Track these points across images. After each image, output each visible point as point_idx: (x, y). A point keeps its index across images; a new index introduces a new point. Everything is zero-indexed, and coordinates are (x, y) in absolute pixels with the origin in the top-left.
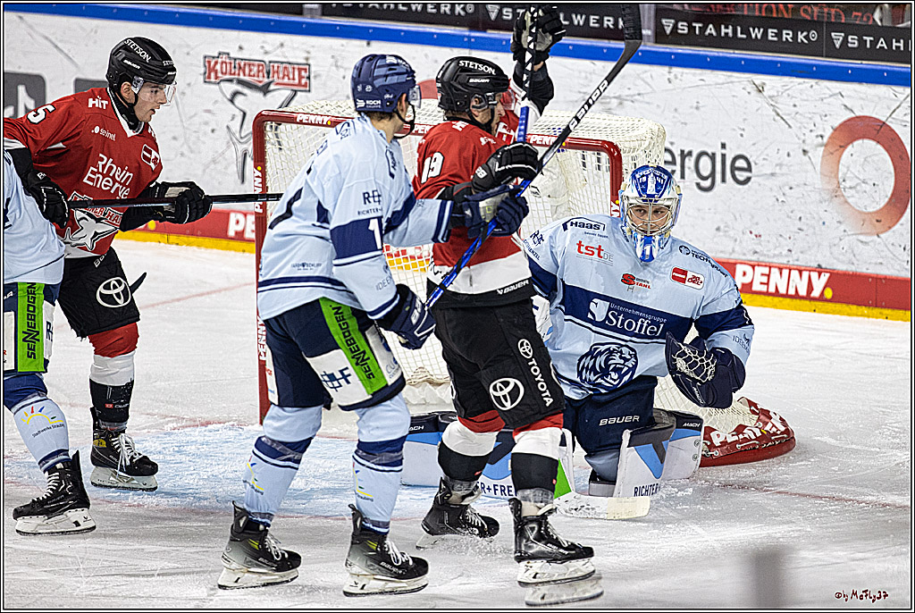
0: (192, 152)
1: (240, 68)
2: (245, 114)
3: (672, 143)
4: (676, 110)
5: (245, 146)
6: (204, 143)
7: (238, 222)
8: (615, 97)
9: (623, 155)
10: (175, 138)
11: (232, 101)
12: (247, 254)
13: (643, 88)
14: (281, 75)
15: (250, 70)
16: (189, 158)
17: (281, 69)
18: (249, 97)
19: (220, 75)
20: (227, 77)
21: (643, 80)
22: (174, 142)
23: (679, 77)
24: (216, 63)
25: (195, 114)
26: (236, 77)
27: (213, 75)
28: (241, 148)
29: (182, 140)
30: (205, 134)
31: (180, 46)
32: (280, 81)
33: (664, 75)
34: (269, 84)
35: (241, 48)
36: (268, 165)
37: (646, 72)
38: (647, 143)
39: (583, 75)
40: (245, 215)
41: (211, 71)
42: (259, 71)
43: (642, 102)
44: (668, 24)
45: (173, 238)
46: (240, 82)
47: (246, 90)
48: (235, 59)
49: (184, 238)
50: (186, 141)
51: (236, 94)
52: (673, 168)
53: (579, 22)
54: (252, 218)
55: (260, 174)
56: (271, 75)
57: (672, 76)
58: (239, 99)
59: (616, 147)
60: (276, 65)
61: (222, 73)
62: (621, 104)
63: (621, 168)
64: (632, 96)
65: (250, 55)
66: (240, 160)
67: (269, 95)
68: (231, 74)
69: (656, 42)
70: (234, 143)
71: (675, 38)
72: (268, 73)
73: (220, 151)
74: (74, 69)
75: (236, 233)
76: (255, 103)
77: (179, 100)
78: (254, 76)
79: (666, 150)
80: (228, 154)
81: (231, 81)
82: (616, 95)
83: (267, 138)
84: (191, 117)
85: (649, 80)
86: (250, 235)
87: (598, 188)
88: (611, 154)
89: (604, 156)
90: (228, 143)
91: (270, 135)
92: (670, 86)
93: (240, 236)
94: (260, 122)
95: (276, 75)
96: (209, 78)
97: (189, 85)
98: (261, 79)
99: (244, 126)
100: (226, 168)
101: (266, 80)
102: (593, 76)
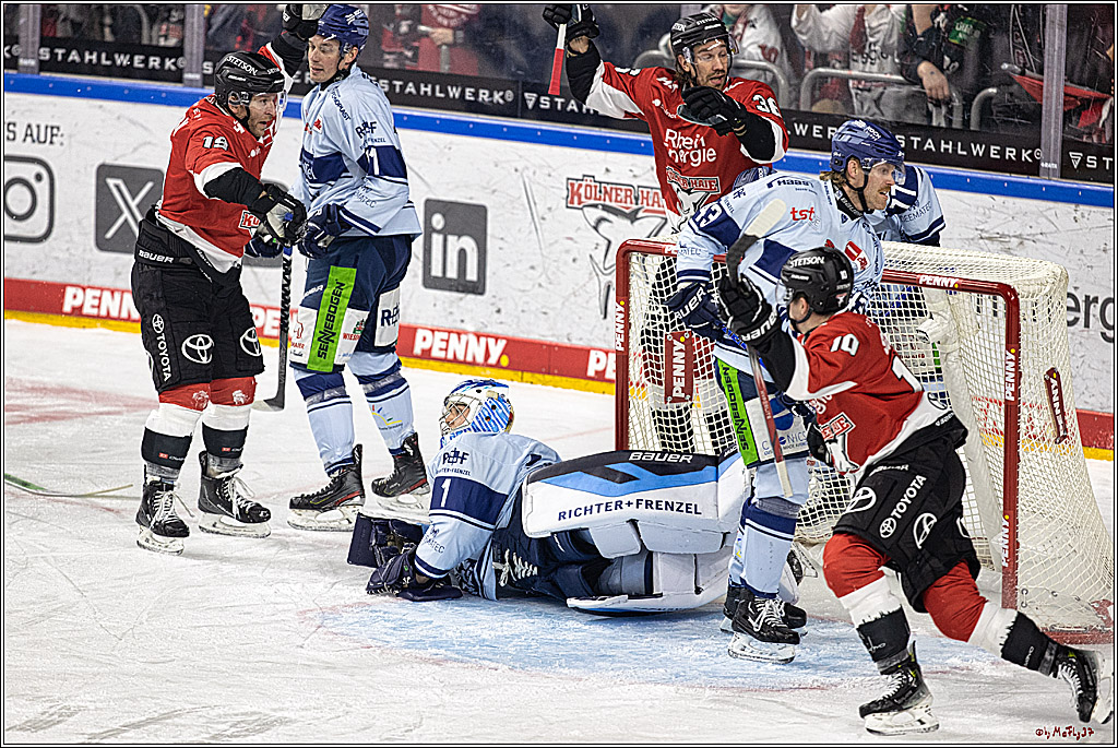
0: (550, 283)
1: (606, 192)
2: (610, 242)
3: (1076, 288)
4: (1082, 252)
5: (609, 278)
6: (563, 273)
7: (598, 361)
8: (1015, 236)
9: (1021, 300)
10: (532, 268)
11: (596, 228)
12: (606, 396)
13: (1045, 226)
14: (650, 202)
15: (617, 195)
16: (547, 289)
17: (651, 195)
18: (615, 224)
19: (583, 199)
20: (592, 202)
21: (1047, 218)
22: (532, 271)
23: (1086, 215)
24: (580, 186)
25: (556, 242)
26: (602, 202)
27: (576, 198)
28: (604, 280)
29: (540, 270)
30: (566, 263)
31: (541, 167)
32: (650, 208)
33: (1069, 213)
34: (637, 211)
35: (607, 170)
36: (632, 299)
37: (1050, 209)
38: (1048, 289)
39: (981, 210)
40: (607, 353)
41: (573, 197)
42: (626, 196)
43: (1044, 242)
44: (1076, 157)
45: (527, 375)
46: (605, 208)
47: (611, 217)
48: (600, 183)
49: (540, 376)
50: (545, 270)
51: (601, 220)
52: (1077, 315)
53: (978, 153)
54: (613, 357)
55: (623, 310)
56: (640, 202)
57: (1078, 215)
58: (603, 227)
59: (1013, 291)
60: (645, 190)
61: (586, 197)
62: (1021, 243)
63: (1019, 314)
64: (1034, 235)
65: (618, 179)
66: (603, 293)
67: (636, 223)
68: (595, 199)
69: (1062, 177)
70: (597, 275)
71: (1083, 173)
72: (637, 199)
73: (581, 284)
74: (426, 189)
75: (597, 372)
76: (621, 231)
77: (538, 227)
78: (621, 201)
79: (1069, 295)
80: (589, 287)
81: (595, 206)
82: (1018, 233)
83: (632, 270)
84: (551, 245)
85: (1053, 219)
86: (611, 375)
87: (991, 336)
88: (1007, 299)
89: (1001, 300)
90: (591, 274)
91: (635, 266)
92: (1076, 226)
93: (600, 376)
94: (625, 252)
95: (645, 201)
96: (572, 202)
97: (550, 209)
98: (629, 205)
99: (609, 256)
100: (587, 302)
101: (634, 207)
102: (992, 212)
